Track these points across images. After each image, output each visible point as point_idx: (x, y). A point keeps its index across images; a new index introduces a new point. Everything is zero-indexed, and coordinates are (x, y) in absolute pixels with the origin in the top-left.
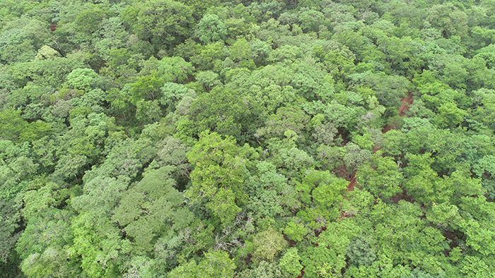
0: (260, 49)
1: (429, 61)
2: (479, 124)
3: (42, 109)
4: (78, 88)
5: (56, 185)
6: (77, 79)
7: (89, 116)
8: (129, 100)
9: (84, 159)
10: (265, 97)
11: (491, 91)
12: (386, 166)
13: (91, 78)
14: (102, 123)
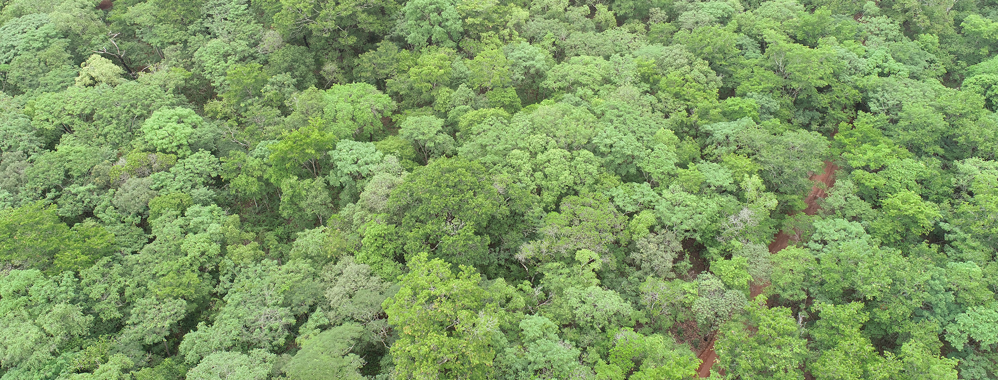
0: (528, 64)
1: (871, 94)
2: (963, 235)
3: (95, 196)
4: (164, 151)
5: (128, 360)
6: (162, 133)
7: (189, 211)
8: (265, 177)
9: (181, 308)
10: (539, 174)
11: (990, 164)
12: (774, 329)
13: (189, 130)
14: (215, 228)
